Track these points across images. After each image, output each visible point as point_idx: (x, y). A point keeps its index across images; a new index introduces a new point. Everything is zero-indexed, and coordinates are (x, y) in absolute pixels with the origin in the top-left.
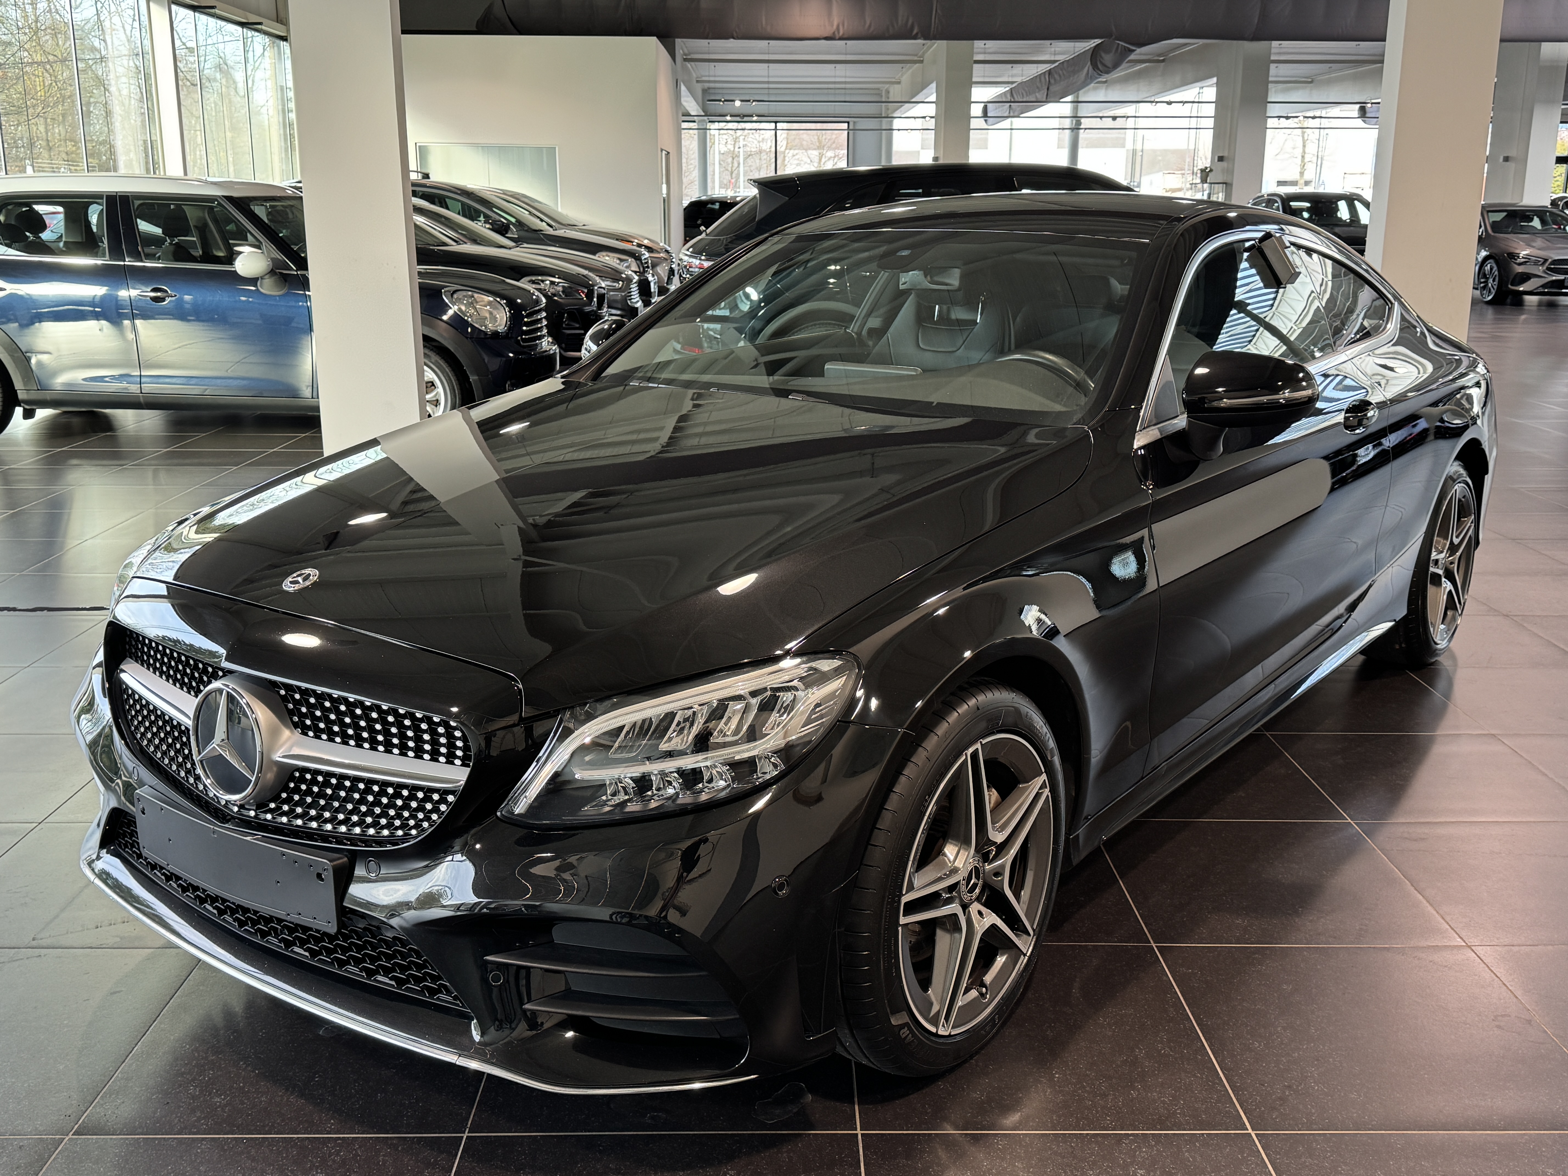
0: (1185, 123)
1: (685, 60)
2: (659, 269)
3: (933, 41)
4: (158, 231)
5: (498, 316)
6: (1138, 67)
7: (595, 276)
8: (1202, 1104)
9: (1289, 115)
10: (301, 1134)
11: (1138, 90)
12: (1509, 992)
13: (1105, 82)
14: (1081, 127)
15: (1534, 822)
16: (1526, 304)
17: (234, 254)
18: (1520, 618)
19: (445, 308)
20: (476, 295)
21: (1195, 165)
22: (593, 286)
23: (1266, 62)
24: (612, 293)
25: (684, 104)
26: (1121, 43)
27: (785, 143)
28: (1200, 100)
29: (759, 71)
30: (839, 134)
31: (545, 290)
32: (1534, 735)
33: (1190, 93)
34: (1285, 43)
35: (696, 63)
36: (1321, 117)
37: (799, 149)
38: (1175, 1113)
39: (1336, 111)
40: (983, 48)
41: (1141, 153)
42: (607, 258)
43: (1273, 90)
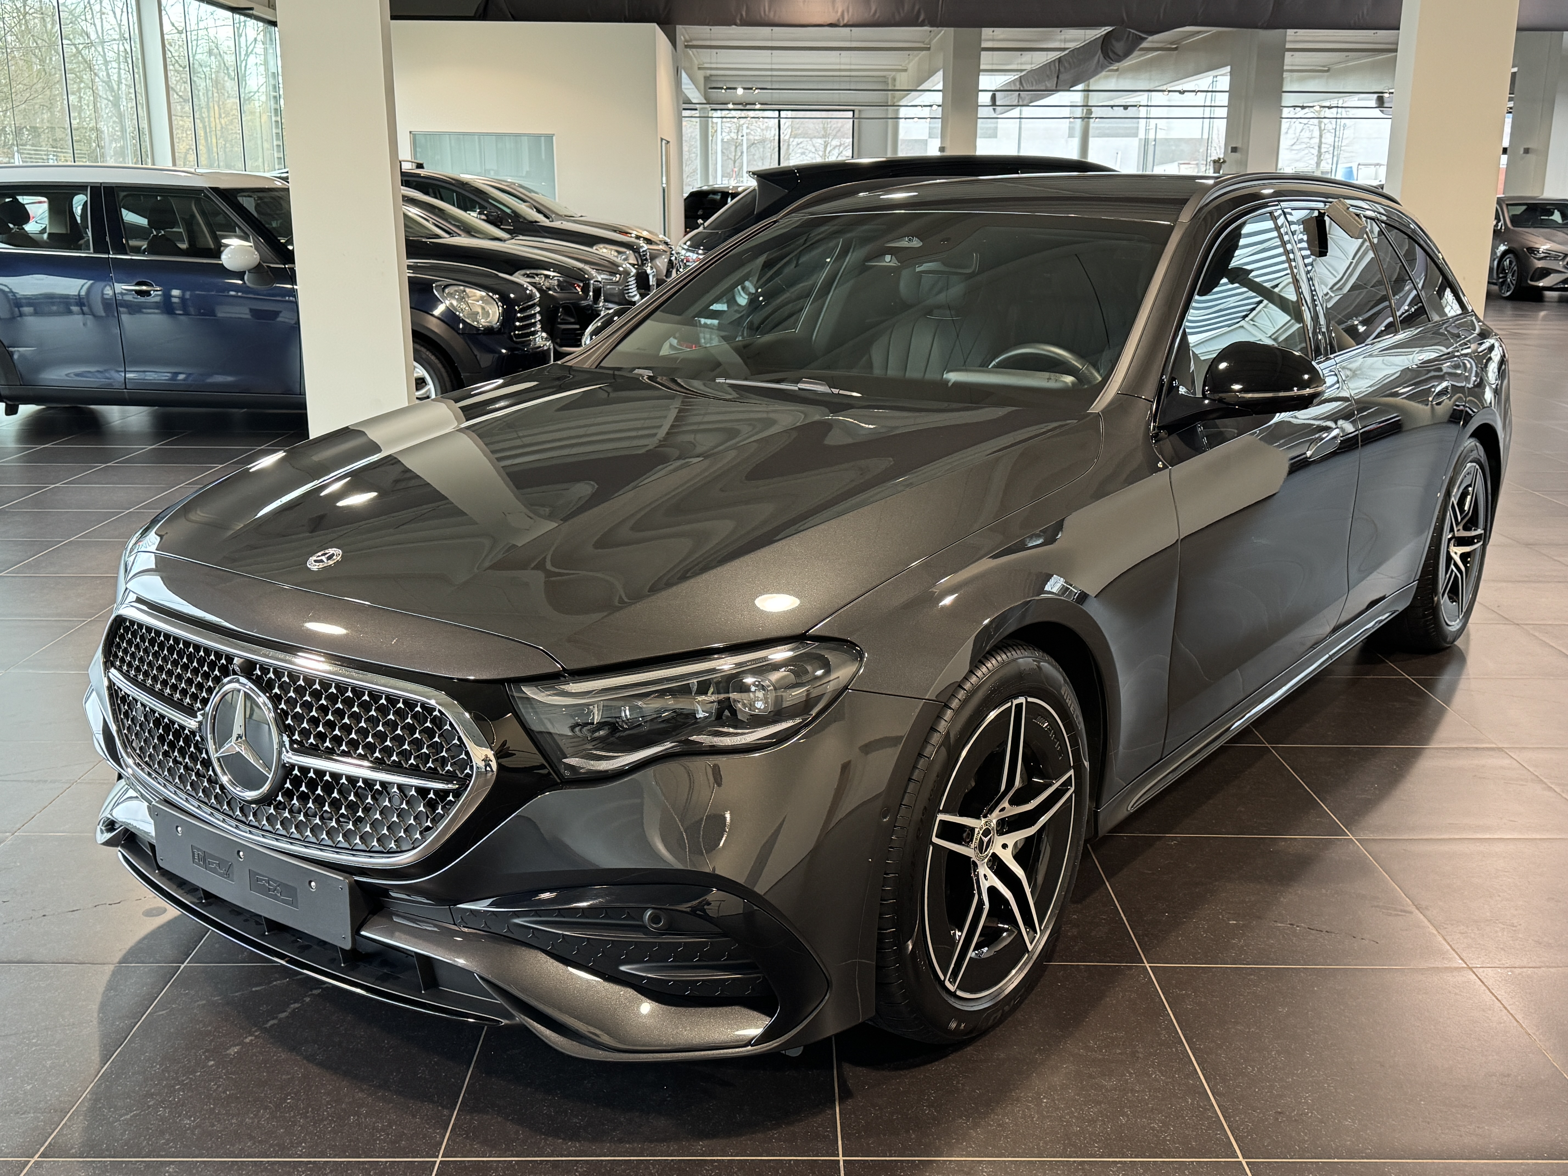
0: (1198, 112)
1: (686, 47)
2: (658, 262)
3: (940, 28)
4: (143, 221)
5: (490, 311)
6: (1150, 55)
7: (590, 270)
8: (1192, 1131)
9: (1305, 105)
10: (271, 1157)
11: (1150, 79)
12: (1510, 1017)
13: (1117, 70)
14: (1092, 116)
15: (1540, 839)
16: (1547, 299)
17: (221, 246)
18: (1531, 626)
19: (436, 302)
20: (468, 290)
21: (1209, 155)
22: (589, 279)
23: (1281, 50)
24: (608, 287)
25: (686, 91)
26: (1132, 31)
27: (790, 130)
28: (1214, 90)
29: (762, 59)
30: (843, 123)
31: (540, 284)
32: (1542, 748)
33: (1204, 81)
34: (1301, 32)
35: (698, 50)
36: (1337, 107)
37: (803, 137)
38: (1165, 1140)
39: (1353, 101)
40: (990, 35)
41: (1154, 143)
42: (605, 250)
43: (1289, 79)
